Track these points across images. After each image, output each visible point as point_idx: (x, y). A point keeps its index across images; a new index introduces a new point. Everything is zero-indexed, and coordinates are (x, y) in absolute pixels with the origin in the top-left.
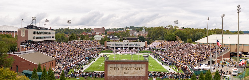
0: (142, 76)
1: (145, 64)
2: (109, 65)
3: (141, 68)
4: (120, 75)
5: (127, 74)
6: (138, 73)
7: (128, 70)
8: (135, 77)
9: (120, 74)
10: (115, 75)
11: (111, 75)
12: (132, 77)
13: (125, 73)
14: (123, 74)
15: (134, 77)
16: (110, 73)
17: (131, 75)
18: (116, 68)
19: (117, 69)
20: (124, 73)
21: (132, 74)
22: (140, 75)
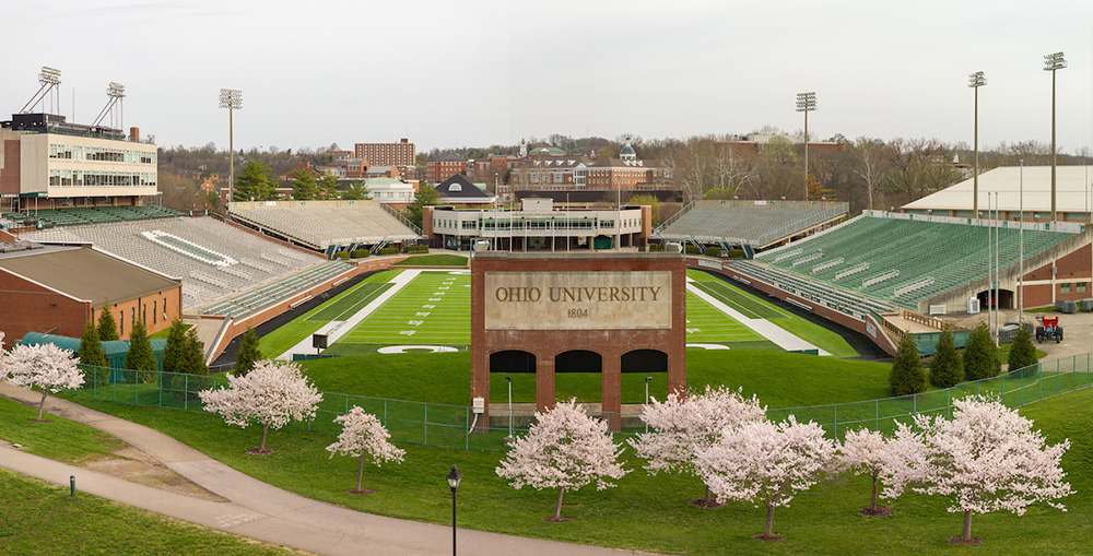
0: (657, 327)
1: (670, 273)
2: (492, 276)
3: (651, 289)
4: (546, 326)
5: (583, 319)
6: (636, 316)
7: (585, 300)
8: (623, 333)
9: (549, 321)
10: (522, 326)
11: (501, 325)
12: (607, 334)
13: (572, 314)
14: (560, 319)
15: (615, 332)
16: (498, 316)
17: (600, 326)
18: (529, 291)
19: (530, 297)
20: (565, 313)
21: (606, 317)
22: (645, 325)
